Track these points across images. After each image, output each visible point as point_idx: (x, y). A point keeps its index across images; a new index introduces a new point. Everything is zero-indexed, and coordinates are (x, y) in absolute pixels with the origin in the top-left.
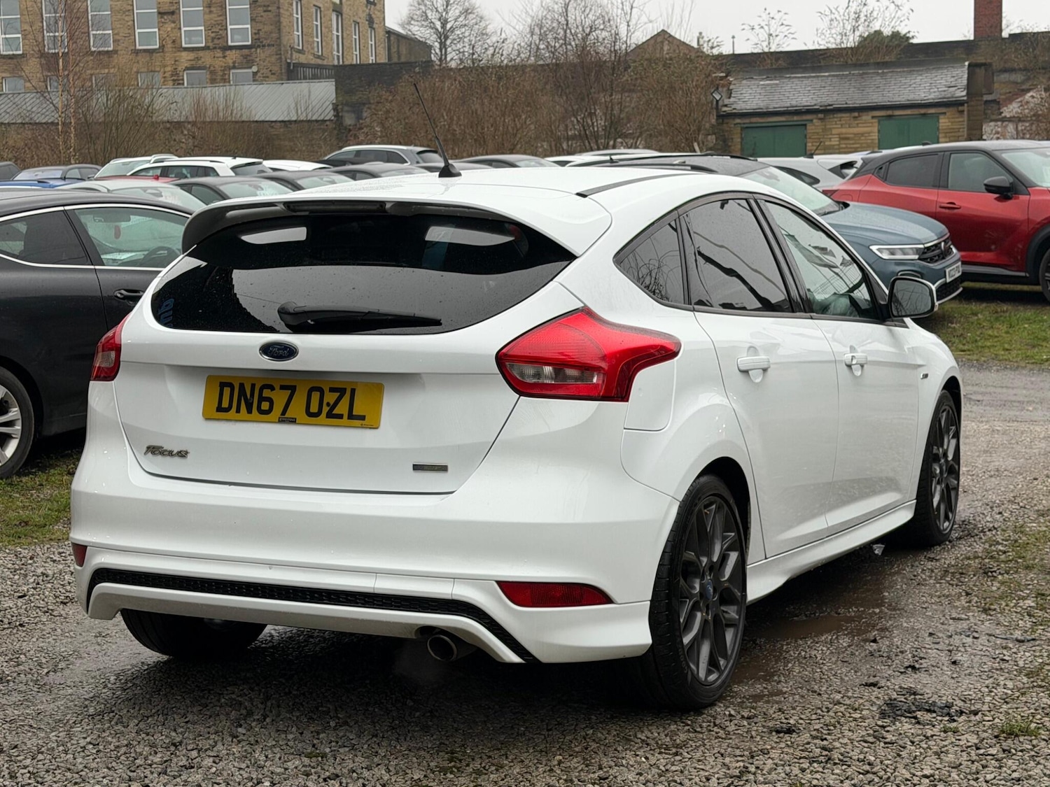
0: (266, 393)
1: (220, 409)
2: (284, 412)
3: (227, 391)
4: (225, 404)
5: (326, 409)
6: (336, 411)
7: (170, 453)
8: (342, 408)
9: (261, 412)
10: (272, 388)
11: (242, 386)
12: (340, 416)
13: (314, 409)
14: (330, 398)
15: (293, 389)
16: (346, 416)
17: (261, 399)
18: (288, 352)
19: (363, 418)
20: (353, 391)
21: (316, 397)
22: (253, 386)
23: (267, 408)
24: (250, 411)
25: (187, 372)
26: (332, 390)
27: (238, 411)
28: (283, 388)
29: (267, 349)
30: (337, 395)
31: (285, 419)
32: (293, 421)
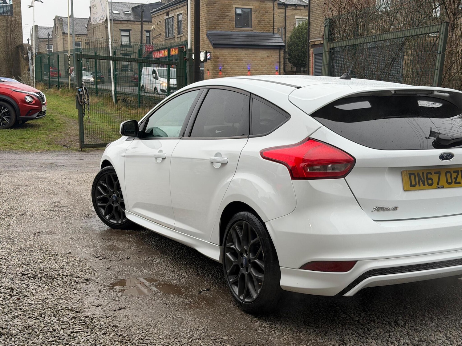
0: (429, 176)
1: (411, 186)
2: (438, 184)
3: (413, 177)
4: (413, 183)
5: (454, 180)
6: (458, 181)
7: (388, 209)
8: (459, 179)
9: (429, 185)
10: (431, 174)
11: (418, 174)
12: (459, 183)
13: (449, 181)
14: (454, 175)
15: (439, 173)
16: (461, 182)
17: (428, 179)
18: (451, 156)
20: (461, 171)
21: (449, 175)
22: (423, 173)
23: (431, 183)
24: (424, 185)
25: (393, 170)
26: (454, 172)
27: (419, 186)
28: (435, 173)
29: (442, 157)
30: (456, 174)
31: (439, 187)
32: (443, 187)
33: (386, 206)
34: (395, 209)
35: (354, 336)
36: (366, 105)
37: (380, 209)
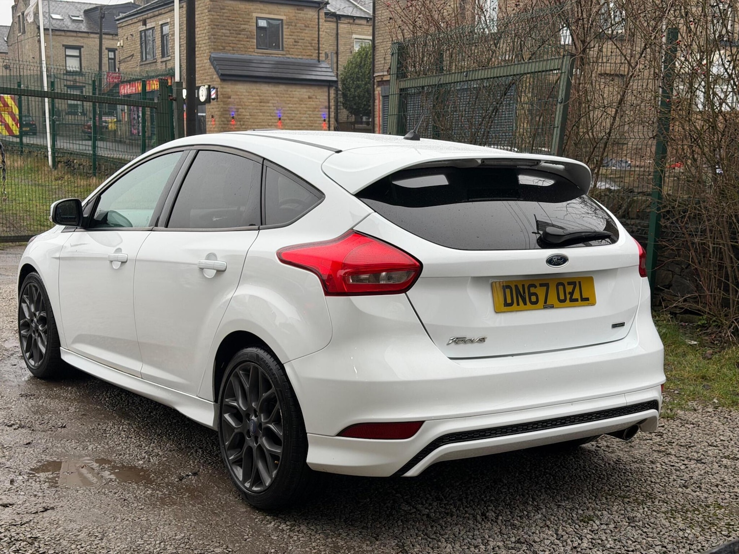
0: (533, 290)
1: (507, 304)
2: (545, 302)
3: (508, 291)
4: (509, 301)
5: (568, 296)
6: (574, 297)
7: (472, 341)
8: (576, 295)
9: (533, 303)
10: (536, 287)
11: (516, 286)
12: (577, 300)
13: (562, 297)
14: (569, 289)
15: (547, 285)
16: (579, 300)
17: (530, 294)
18: (563, 260)
19: (587, 299)
20: (580, 283)
21: (561, 288)
22: (523, 286)
23: (535, 300)
24: (525, 304)
25: (479, 280)
26: (569, 284)
27: (518, 304)
28: (541, 285)
29: (550, 261)
30: (572, 286)
31: (547, 306)
32: (552, 307)
33: (469, 336)
34: (482, 340)
35: (420, 538)
36: (441, 180)
37: (459, 340)
